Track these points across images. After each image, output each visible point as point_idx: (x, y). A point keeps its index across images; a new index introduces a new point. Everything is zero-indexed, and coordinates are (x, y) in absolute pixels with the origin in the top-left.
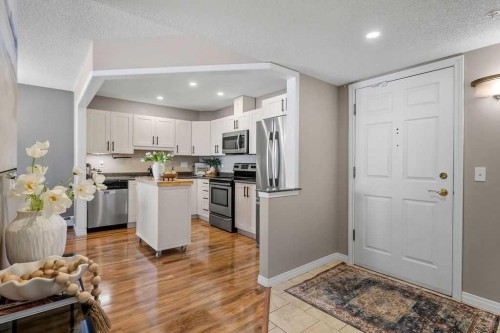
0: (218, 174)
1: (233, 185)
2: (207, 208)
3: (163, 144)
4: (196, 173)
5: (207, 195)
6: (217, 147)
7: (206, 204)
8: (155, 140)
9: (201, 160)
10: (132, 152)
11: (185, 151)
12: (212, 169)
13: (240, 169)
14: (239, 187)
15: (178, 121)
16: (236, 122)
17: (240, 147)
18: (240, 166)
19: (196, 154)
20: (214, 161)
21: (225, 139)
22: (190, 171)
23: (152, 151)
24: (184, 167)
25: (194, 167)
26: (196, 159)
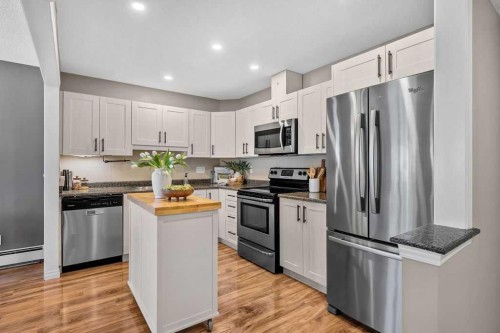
0: (245, 182)
1: (276, 202)
2: (235, 231)
3: (173, 142)
4: (216, 180)
5: (235, 212)
6: (245, 145)
7: (234, 226)
8: (162, 136)
9: (222, 163)
10: (130, 153)
11: (202, 152)
12: (237, 176)
13: (279, 176)
14: (288, 205)
15: (193, 111)
16: (276, 111)
17: (284, 145)
18: (279, 172)
19: (217, 155)
20: (241, 165)
21: (258, 134)
22: (207, 177)
23: (150, 152)
24: (201, 173)
25: (213, 172)
26: (216, 162)
